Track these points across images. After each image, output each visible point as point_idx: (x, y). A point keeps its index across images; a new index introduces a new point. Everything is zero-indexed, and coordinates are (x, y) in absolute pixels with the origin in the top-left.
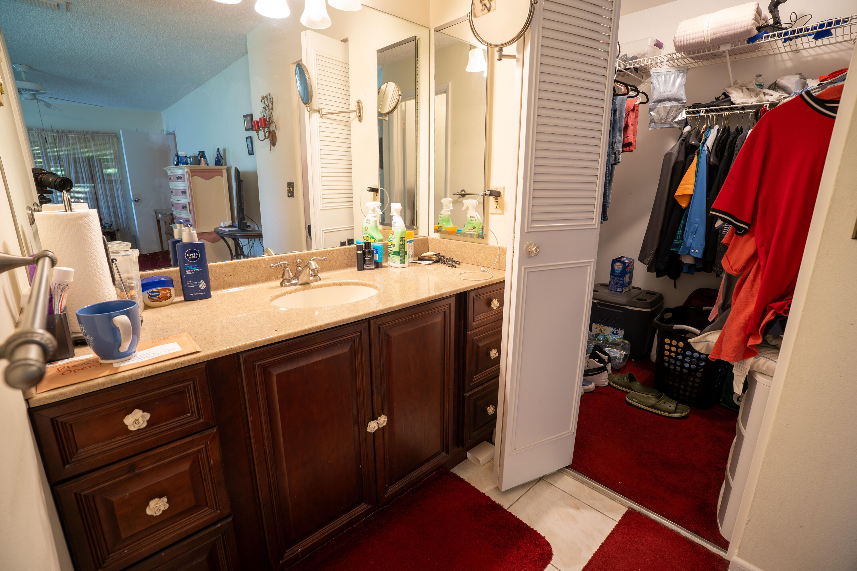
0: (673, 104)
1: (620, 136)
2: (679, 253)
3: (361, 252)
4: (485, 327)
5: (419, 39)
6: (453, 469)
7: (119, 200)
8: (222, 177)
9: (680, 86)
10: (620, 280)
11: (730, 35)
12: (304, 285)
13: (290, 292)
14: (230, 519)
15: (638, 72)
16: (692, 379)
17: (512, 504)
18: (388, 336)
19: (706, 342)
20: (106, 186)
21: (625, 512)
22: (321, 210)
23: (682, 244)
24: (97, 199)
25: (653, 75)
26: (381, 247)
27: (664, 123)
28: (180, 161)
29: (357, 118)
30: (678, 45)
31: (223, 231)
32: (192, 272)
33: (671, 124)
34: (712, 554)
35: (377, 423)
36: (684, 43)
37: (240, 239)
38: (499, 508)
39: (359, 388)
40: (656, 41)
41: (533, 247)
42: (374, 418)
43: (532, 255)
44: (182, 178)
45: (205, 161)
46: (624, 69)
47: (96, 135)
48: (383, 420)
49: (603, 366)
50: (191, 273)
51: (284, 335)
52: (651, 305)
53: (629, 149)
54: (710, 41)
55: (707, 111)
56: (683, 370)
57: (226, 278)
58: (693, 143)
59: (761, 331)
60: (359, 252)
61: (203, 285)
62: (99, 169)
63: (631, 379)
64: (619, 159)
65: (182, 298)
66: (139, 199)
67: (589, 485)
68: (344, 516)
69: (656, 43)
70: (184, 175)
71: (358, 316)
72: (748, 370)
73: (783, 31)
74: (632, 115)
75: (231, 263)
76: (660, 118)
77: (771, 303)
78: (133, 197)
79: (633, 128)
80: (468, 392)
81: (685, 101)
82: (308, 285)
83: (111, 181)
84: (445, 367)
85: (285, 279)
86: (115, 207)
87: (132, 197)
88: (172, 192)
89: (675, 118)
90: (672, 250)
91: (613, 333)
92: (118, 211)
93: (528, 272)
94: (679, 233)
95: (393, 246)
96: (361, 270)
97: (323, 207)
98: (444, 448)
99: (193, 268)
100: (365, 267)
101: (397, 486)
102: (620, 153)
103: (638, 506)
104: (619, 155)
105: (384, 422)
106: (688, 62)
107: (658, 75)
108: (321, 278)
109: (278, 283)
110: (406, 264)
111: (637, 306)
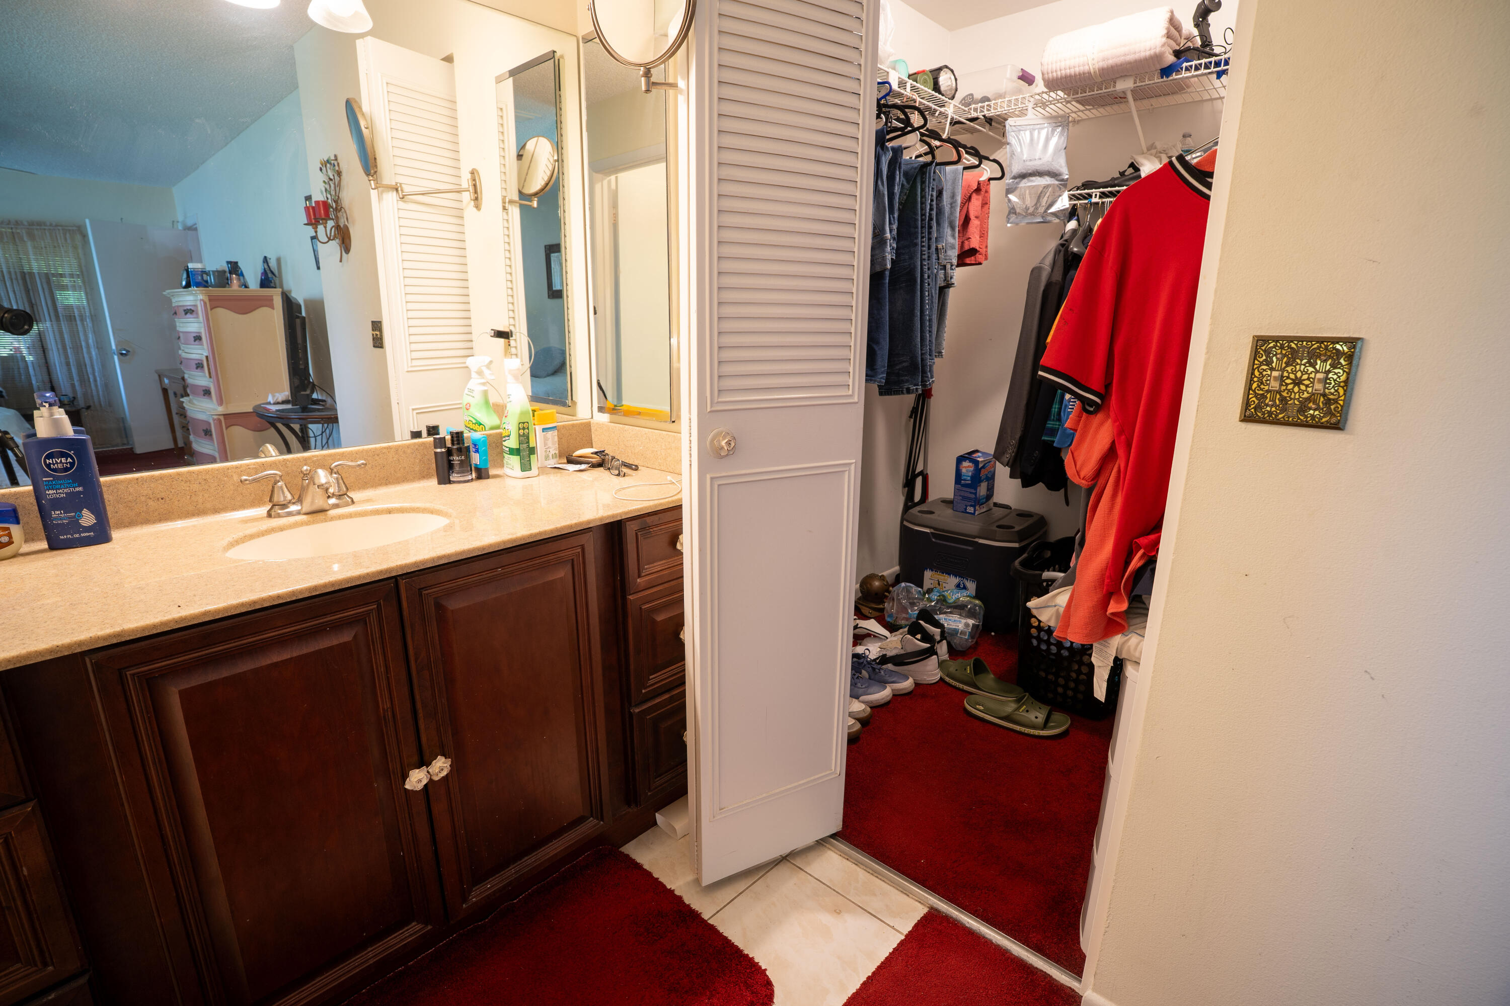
0: (1047, 181)
1: (953, 236)
2: (1055, 445)
3: (443, 450)
4: (666, 585)
5: (562, 57)
6: (627, 845)
7: (89, 353)
8: (273, 308)
9: (1056, 151)
10: (971, 493)
11: (1130, 63)
12: (315, 515)
13: (282, 529)
14: (83, 980)
15: (993, 124)
16: (1076, 667)
17: (721, 909)
18: (439, 607)
19: (1055, 606)
20: (63, 325)
21: (922, 915)
22: (408, 372)
23: (1059, 428)
24: (44, 351)
25: (1010, 130)
26: (483, 441)
27: (1032, 214)
28: (193, 280)
29: (473, 202)
30: (1048, 78)
31: (268, 410)
32: (60, 493)
33: (1043, 217)
34: (1057, 986)
35: (428, 772)
36: (1057, 75)
37: (310, 426)
38: (695, 916)
39: (383, 709)
40: (1020, 70)
41: (724, 439)
42: (423, 762)
43: (722, 454)
44: (193, 311)
45: (239, 280)
46: (967, 120)
47: (37, 229)
48: (441, 766)
49: (929, 647)
50: (58, 496)
51: (191, 615)
52: (1021, 536)
53: (976, 261)
54: (1099, 71)
55: (1103, 195)
56: (1062, 652)
57: (151, 503)
58: (1075, 249)
59: (1124, 589)
60: (439, 450)
61: (87, 518)
62: (46, 293)
63: (979, 668)
64: (951, 278)
65: (44, 545)
66: (128, 351)
67: (867, 868)
68: (370, 949)
69: (1021, 74)
70: (196, 306)
71: (368, 574)
72: (1113, 658)
73: (1213, 59)
74: (977, 199)
75: (161, 474)
76: (1024, 206)
77: (1138, 537)
78: (117, 346)
79: (979, 223)
80: (637, 705)
81: (1067, 177)
82: (323, 514)
83: (73, 317)
84: (582, 663)
85: (274, 503)
86: (81, 367)
87: (114, 347)
88: (179, 338)
89: (1051, 205)
90: (1044, 440)
91: (958, 586)
92: (87, 373)
93: (719, 485)
94: (1055, 408)
95: (507, 438)
96: (445, 484)
97: (412, 367)
98: (596, 809)
99: (62, 486)
100: (452, 479)
101: (490, 886)
102: (954, 267)
103: (946, 903)
104: (952, 271)
105: (442, 770)
106: (1074, 109)
107: (1019, 129)
108: (355, 500)
109: (263, 510)
110: (534, 471)
111: (997, 539)
